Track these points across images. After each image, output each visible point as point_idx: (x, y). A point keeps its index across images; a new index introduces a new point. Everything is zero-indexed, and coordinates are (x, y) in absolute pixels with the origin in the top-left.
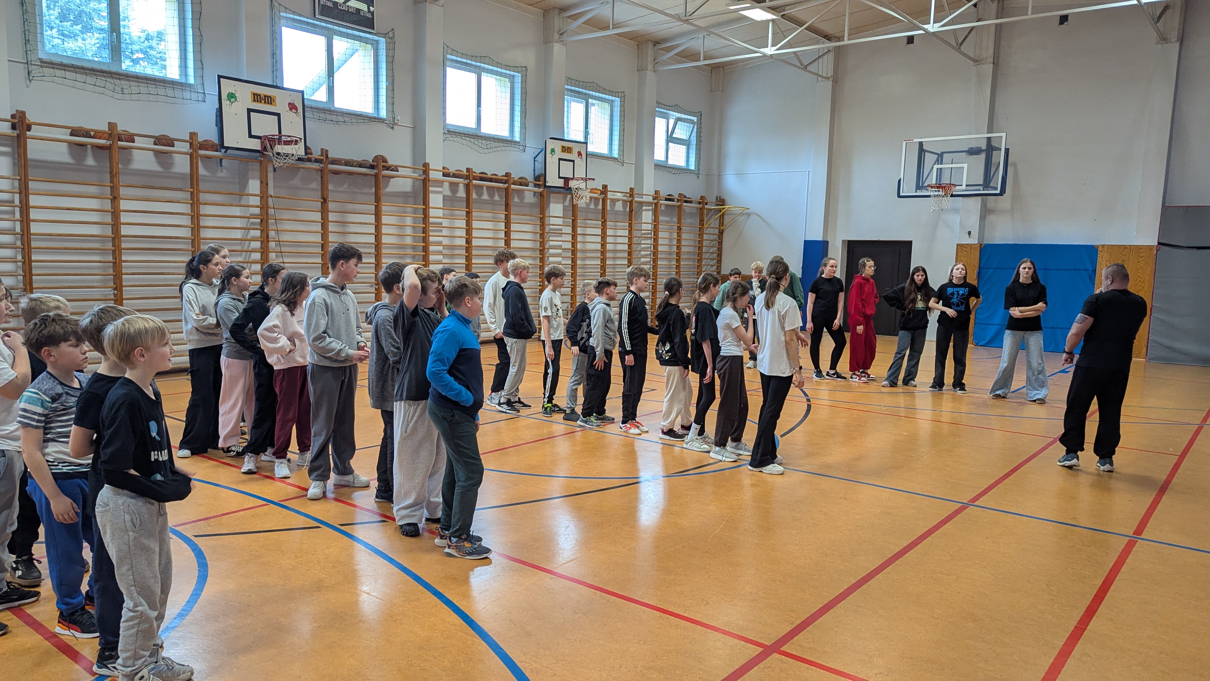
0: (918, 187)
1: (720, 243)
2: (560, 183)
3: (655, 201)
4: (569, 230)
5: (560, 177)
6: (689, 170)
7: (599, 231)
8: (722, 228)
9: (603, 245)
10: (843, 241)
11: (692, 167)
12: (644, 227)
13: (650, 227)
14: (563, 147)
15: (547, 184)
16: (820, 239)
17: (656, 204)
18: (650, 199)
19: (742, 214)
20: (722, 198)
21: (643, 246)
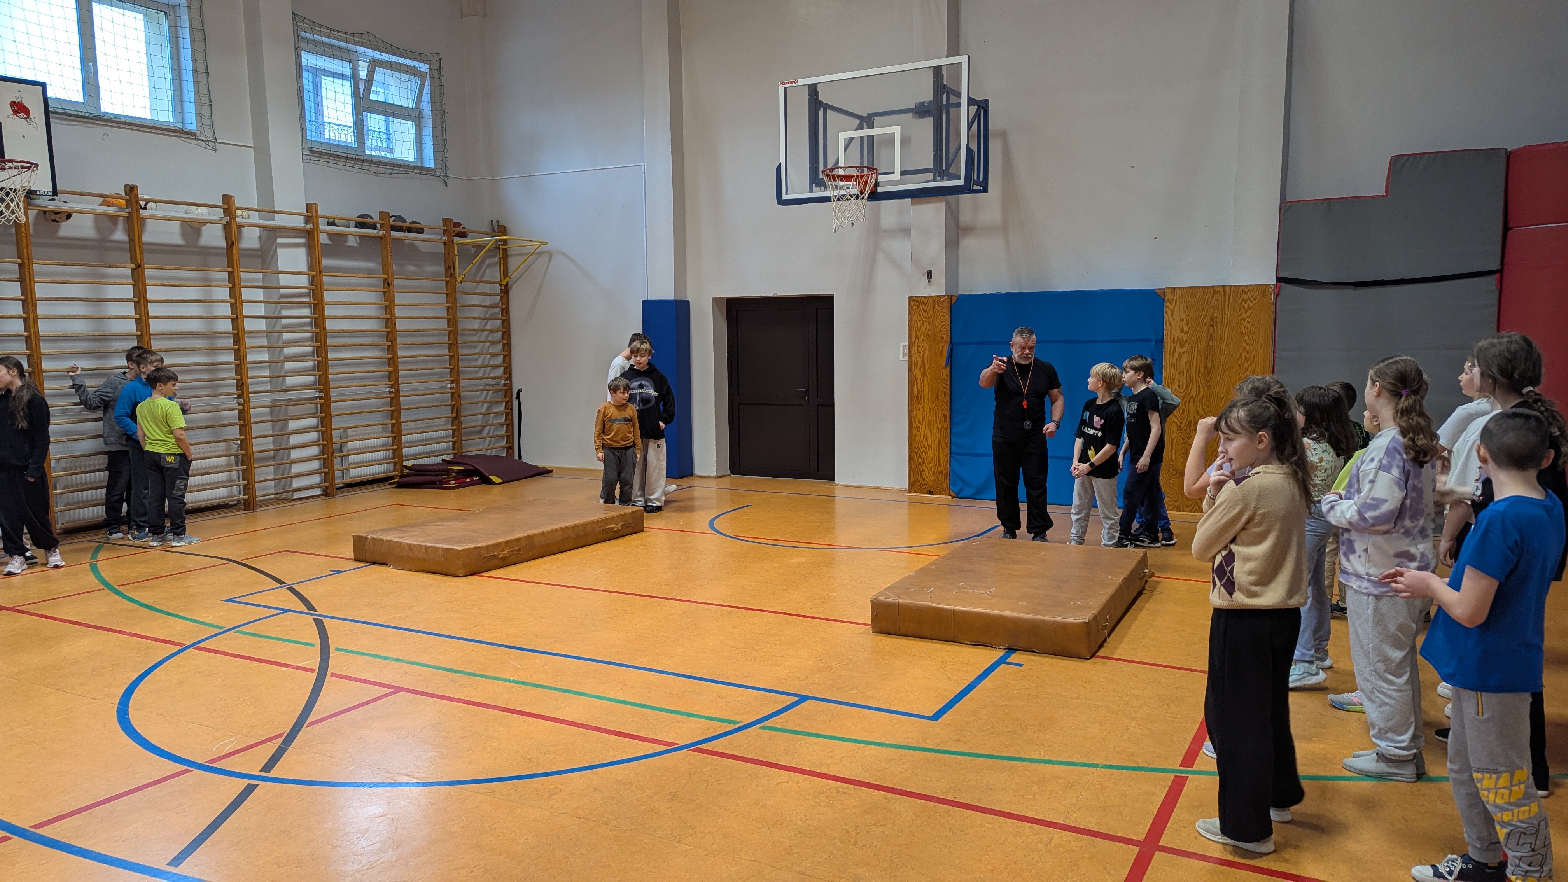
1: (506, 311)
3: (309, 226)
6: (422, 168)
7: (130, 292)
8: (504, 283)
10: (716, 300)
11: (430, 163)
12: (284, 280)
13: (304, 281)
16: (670, 296)
17: (310, 235)
18: (299, 222)
20: (502, 224)
21: (284, 321)
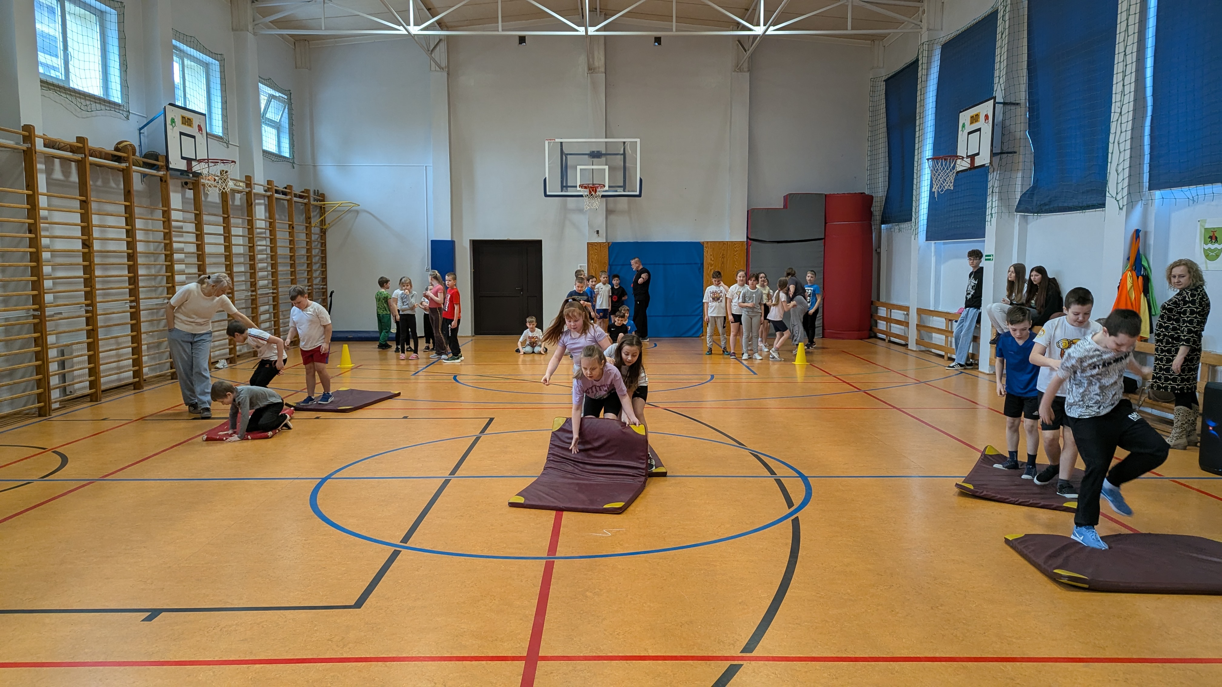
0: (564, 187)
1: (324, 244)
2: (182, 165)
3: (269, 194)
4: (191, 227)
5: (183, 158)
6: (284, 157)
7: (221, 230)
8: (325, 227)
9: (228, 248)
10: (470, 240)
12: (260, 224)
13: (265, 225)
14: (183, 117)
15: (171, 166)
16: (449, 238)
17: (270, 197)
18: (263, 191)
19: (349, 211)
20: (320, 192)
21: (261, 248)
